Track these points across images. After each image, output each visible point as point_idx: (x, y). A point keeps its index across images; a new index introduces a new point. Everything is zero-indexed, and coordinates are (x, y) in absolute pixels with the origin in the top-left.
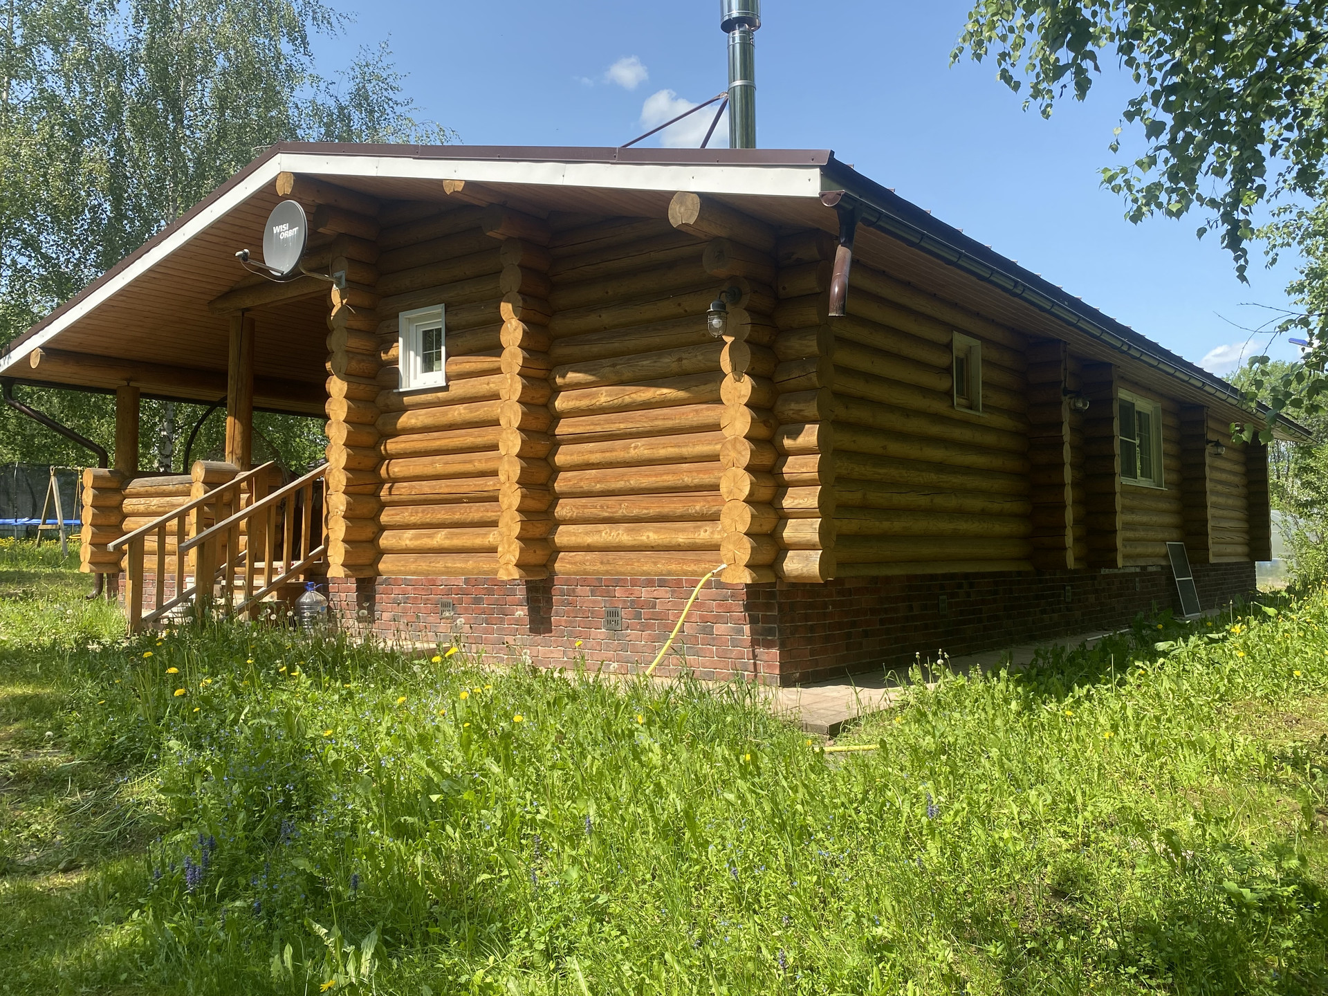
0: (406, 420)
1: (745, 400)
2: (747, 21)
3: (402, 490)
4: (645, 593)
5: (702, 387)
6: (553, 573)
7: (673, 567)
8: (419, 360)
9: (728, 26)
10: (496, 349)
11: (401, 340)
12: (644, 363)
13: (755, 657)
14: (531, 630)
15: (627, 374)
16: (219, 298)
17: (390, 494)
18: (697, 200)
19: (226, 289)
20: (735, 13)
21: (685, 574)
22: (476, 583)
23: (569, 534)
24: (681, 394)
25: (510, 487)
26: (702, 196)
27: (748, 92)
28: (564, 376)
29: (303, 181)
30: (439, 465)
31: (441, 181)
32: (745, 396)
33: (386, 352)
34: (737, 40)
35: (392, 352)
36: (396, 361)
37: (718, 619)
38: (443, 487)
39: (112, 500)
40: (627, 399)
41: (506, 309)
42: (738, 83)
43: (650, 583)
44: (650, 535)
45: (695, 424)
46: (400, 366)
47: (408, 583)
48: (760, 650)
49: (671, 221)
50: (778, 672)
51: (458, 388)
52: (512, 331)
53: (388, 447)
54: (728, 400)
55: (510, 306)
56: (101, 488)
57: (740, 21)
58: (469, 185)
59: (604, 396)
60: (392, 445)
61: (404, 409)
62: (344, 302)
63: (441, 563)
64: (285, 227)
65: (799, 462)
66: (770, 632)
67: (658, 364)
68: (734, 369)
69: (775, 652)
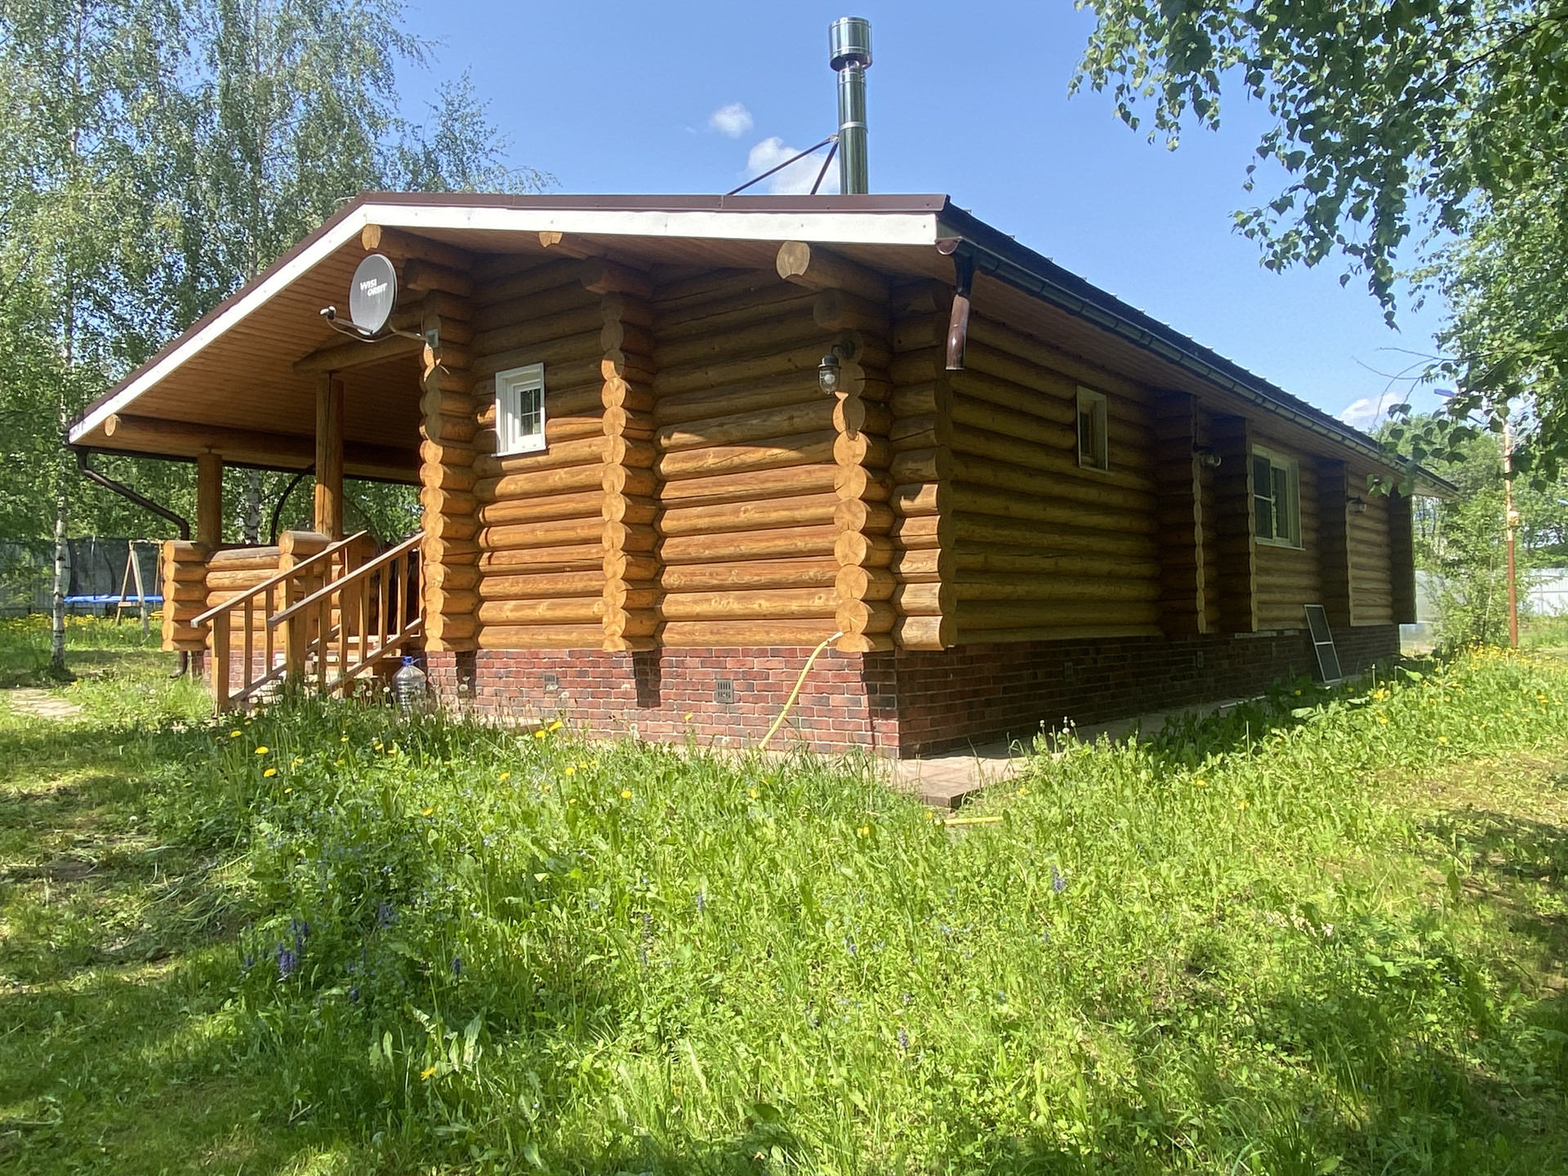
0: (504, 486)
1: (860, 460)
2: (857, 58)
3: (502, 560)
4: (757, 664)
5: (814, 447)
6: (661, 644)
7: (787, 636)
8: (518, 422)
9: (838, 64)
10: (598, 410)
11: (498, 401)
12: (755, 422)
13: (873, 728)
14: (639, 704)
15: (736, 434)
16: (305, 359)
17: (489, 564)
18: (807, 249)
19: (311, 350)
20: (845, 50)
21: (799, 643)
22: (582, 654)
23: (677, 602)
24: (793, 454)
25: (614, 555)
26: (810, 244)
27: (859, 133)
28: (669, 437)
29: (390, 233)
30: (540, 532)
31: (538, 233)
32: (860, 455)
33: (483, 415)
34: (848, 79)
35: (489, 415)
36: (493, 425)
37: (835, 690)
38: (544, 556)
39: (197, 574)
40: (736, 461)
41: (608, 368)
42: (849, 124)
43: (762, 653)
44: (762, 603)
45: (808, 485)
46: (498, 430)
47: (510, 656)
48: (877, 722)
49: (780, 272)
50: (897, 743)
51: (559, 452)
52: (615, 391)
53: (486, 514)
54: (842, 460)
55: (612, 364)
56: (182, 563)
57: (850, 58)
58: (567, 237)
59: (712, 457)
60: (490, 513)
61: (502, 474)
62: (438, 362)
63: (542, 635)
64: (374, 282)
65: (917, 524)
66: (889, 702)
67: (768, 423)
68: (848, 428)
69: (895, 722)
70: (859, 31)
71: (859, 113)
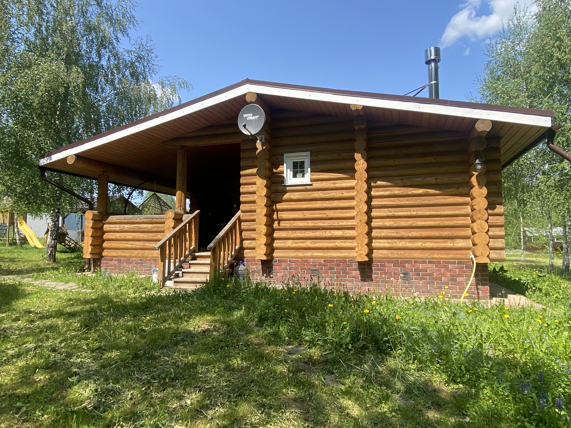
0: (286, 196)
1: (485, 196)
2: (436, 61)
3: (283, 224)
4: (421, 266)
5: (447, 190)
7: (436, 256)
8: (292, 173)
9: (428, 62)
11: (285, 165)
12: (418, 179)
13: (478, 289)
14: (362, 280)
15: (409, 183)
16: (170, 140)
17: (279, 225)
18: (490, 122)
19: (175, 137)
20: (433, 57)
21: (441, 259)
22: (331, 261)
24: (437, 192)
25: (361, 225)
27: (437, 85)
28: (375, 183)
30: (308, 214)
31: (349, 105)
32: (484, 194)
33: (277, 168)
34: (433, 67)
35: (280, 169)
36: (283, 173)
37: (459, 276)
38: (311, 224)
39: (99, 225)
40: (409, 193)
41: (357, 156)
42: (433, 82)
43: (424, 262)
44: (419, 244)
45: (444, 203)
46: (285, 175)
47: (290, 261)
48: (479, 287)
49: (478, 129)
50: (489, 294)
51: (316, 185)
52: (361, 164)
53: (277, 207)
54: (476, 195)
55: (360, 155)
56: (95, 220)
57: (434, 60)
59: (396, 191)
60: (279, 206)
61: (286, 192)
62: (264, 148)
63: (308, 254)
64: (251, 115)
65: (495, 218)
66: (485, 280)
67: (425, 180)
68: (479, 184)
69: (487, 287)
70: (437, 51)
71: (437, 79)
